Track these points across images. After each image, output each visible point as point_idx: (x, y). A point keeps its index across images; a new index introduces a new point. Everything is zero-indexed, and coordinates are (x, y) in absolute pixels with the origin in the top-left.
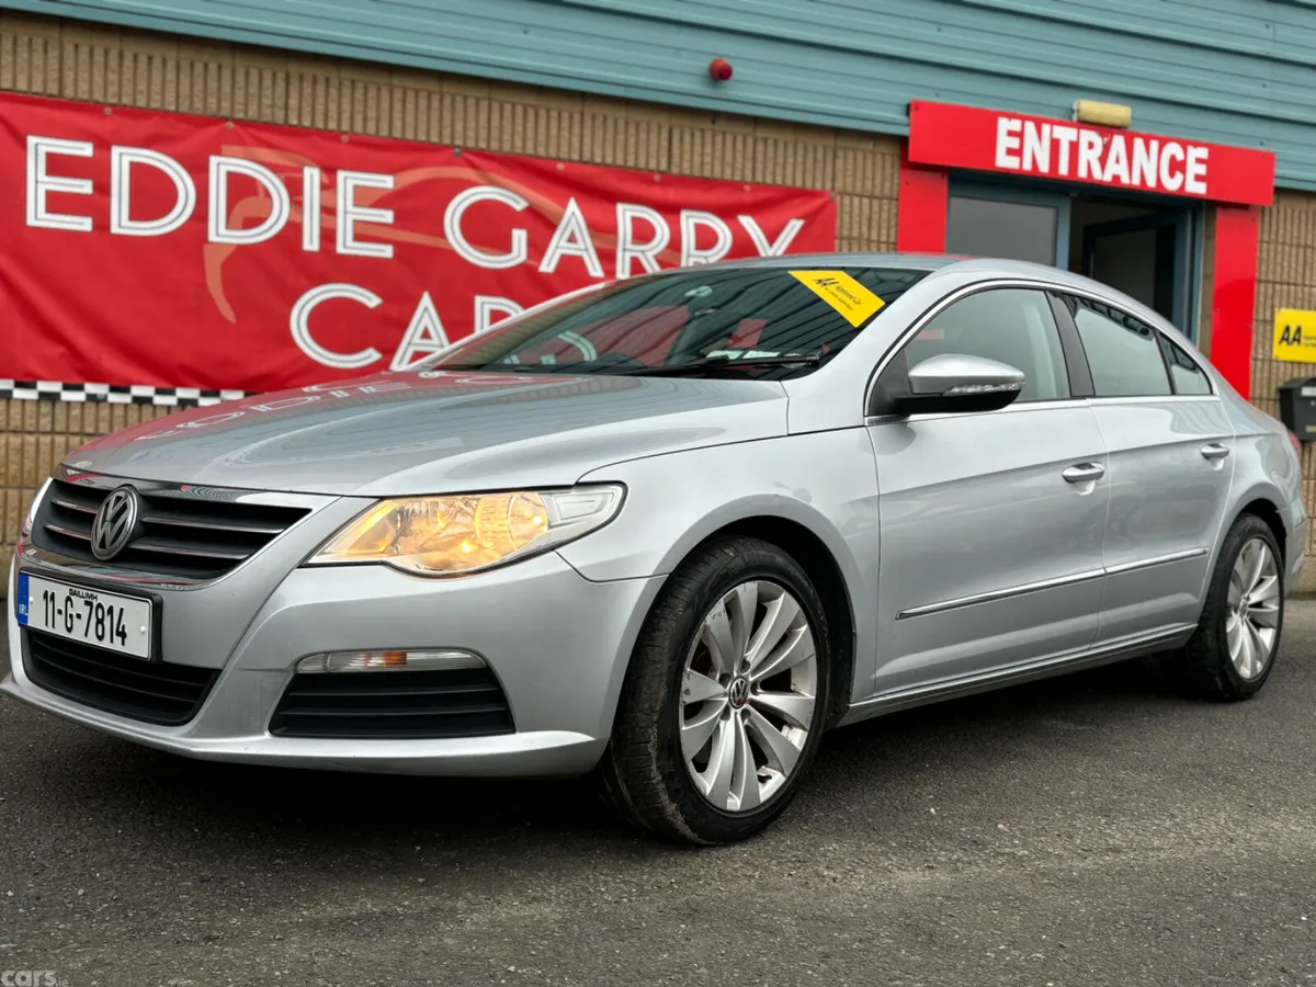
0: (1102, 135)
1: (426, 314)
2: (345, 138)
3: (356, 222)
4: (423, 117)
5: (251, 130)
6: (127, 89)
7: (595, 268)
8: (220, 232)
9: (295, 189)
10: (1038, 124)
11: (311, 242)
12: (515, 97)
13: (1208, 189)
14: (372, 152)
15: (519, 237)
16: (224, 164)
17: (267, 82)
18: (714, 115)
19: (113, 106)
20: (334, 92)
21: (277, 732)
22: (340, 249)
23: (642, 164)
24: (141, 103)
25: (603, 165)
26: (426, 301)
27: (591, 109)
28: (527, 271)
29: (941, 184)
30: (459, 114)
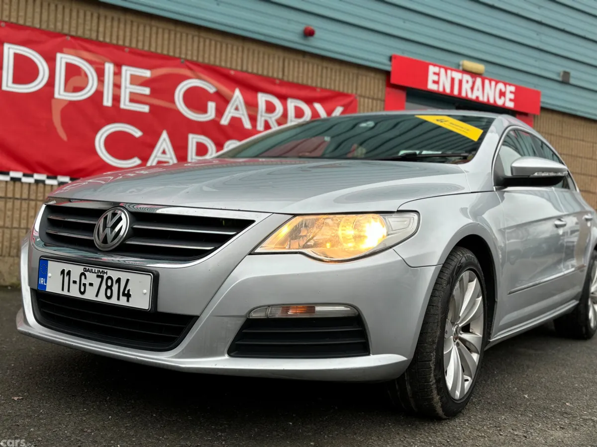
0: (472, 77)
1: (164, 142)
2: (127, 50)
3: (131, 93)
4: (166, 42)
5: (80, 42)
6: (14, 14)
7: (247, 125)
8: (61, 93)
9: (100, 74)
10: (446, 69)
11: (108, 101)
12: (211, 36)
13: (515, 105)
14: (140, 58)
15: (212, 106)
16: (65, 58)
17: (88, 17)
18: (304, 53)
19: (6, 22)
20: (122, 26)
21: (232, 354)
22: (122, 106)
23: (270, 74)
24: (21, 22)
25: (252, 73)
26: (165, 135)
27: (247, 45)
28: (215, 123)
29: (402, 95)
30: (184, 42)
